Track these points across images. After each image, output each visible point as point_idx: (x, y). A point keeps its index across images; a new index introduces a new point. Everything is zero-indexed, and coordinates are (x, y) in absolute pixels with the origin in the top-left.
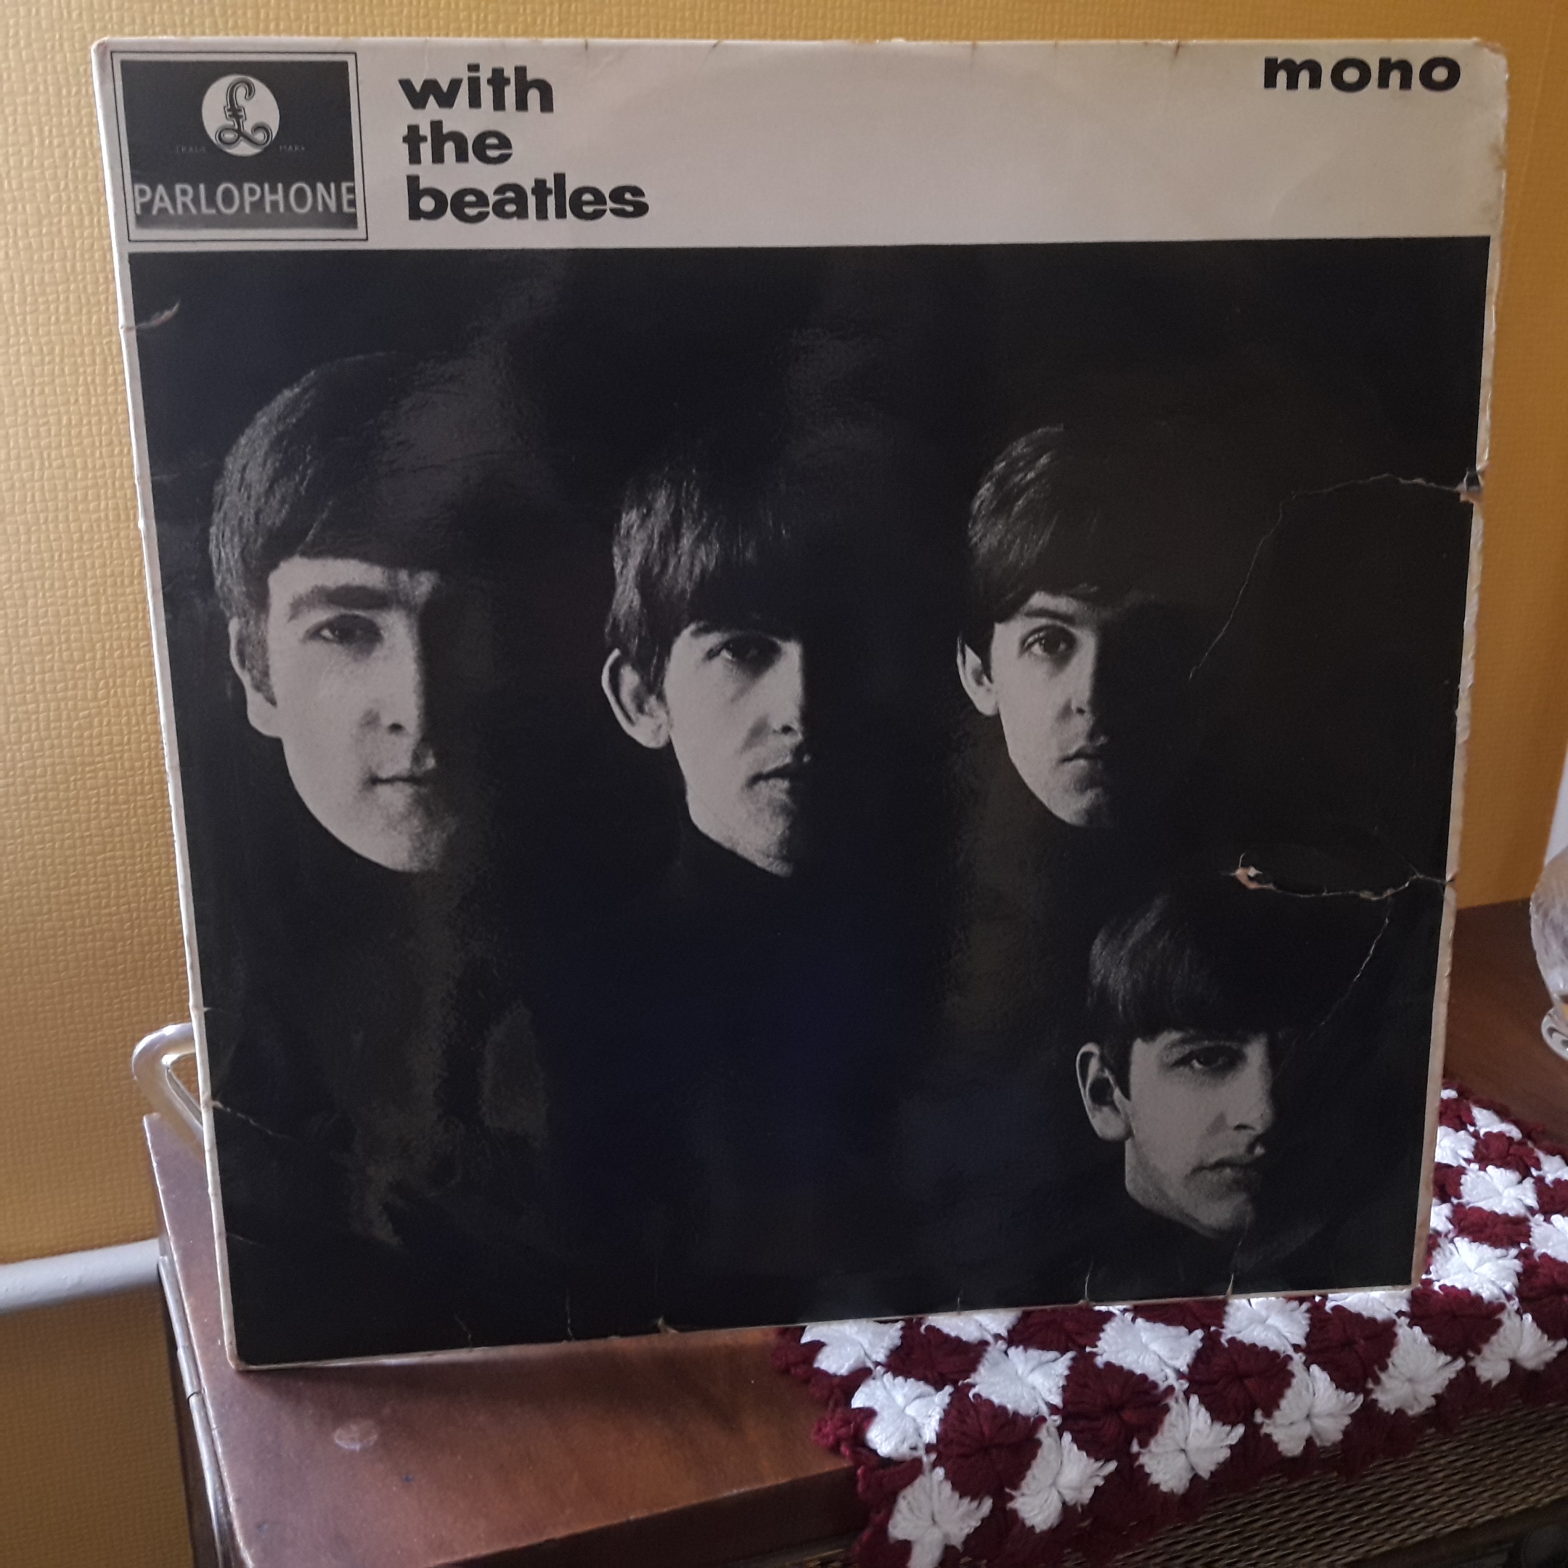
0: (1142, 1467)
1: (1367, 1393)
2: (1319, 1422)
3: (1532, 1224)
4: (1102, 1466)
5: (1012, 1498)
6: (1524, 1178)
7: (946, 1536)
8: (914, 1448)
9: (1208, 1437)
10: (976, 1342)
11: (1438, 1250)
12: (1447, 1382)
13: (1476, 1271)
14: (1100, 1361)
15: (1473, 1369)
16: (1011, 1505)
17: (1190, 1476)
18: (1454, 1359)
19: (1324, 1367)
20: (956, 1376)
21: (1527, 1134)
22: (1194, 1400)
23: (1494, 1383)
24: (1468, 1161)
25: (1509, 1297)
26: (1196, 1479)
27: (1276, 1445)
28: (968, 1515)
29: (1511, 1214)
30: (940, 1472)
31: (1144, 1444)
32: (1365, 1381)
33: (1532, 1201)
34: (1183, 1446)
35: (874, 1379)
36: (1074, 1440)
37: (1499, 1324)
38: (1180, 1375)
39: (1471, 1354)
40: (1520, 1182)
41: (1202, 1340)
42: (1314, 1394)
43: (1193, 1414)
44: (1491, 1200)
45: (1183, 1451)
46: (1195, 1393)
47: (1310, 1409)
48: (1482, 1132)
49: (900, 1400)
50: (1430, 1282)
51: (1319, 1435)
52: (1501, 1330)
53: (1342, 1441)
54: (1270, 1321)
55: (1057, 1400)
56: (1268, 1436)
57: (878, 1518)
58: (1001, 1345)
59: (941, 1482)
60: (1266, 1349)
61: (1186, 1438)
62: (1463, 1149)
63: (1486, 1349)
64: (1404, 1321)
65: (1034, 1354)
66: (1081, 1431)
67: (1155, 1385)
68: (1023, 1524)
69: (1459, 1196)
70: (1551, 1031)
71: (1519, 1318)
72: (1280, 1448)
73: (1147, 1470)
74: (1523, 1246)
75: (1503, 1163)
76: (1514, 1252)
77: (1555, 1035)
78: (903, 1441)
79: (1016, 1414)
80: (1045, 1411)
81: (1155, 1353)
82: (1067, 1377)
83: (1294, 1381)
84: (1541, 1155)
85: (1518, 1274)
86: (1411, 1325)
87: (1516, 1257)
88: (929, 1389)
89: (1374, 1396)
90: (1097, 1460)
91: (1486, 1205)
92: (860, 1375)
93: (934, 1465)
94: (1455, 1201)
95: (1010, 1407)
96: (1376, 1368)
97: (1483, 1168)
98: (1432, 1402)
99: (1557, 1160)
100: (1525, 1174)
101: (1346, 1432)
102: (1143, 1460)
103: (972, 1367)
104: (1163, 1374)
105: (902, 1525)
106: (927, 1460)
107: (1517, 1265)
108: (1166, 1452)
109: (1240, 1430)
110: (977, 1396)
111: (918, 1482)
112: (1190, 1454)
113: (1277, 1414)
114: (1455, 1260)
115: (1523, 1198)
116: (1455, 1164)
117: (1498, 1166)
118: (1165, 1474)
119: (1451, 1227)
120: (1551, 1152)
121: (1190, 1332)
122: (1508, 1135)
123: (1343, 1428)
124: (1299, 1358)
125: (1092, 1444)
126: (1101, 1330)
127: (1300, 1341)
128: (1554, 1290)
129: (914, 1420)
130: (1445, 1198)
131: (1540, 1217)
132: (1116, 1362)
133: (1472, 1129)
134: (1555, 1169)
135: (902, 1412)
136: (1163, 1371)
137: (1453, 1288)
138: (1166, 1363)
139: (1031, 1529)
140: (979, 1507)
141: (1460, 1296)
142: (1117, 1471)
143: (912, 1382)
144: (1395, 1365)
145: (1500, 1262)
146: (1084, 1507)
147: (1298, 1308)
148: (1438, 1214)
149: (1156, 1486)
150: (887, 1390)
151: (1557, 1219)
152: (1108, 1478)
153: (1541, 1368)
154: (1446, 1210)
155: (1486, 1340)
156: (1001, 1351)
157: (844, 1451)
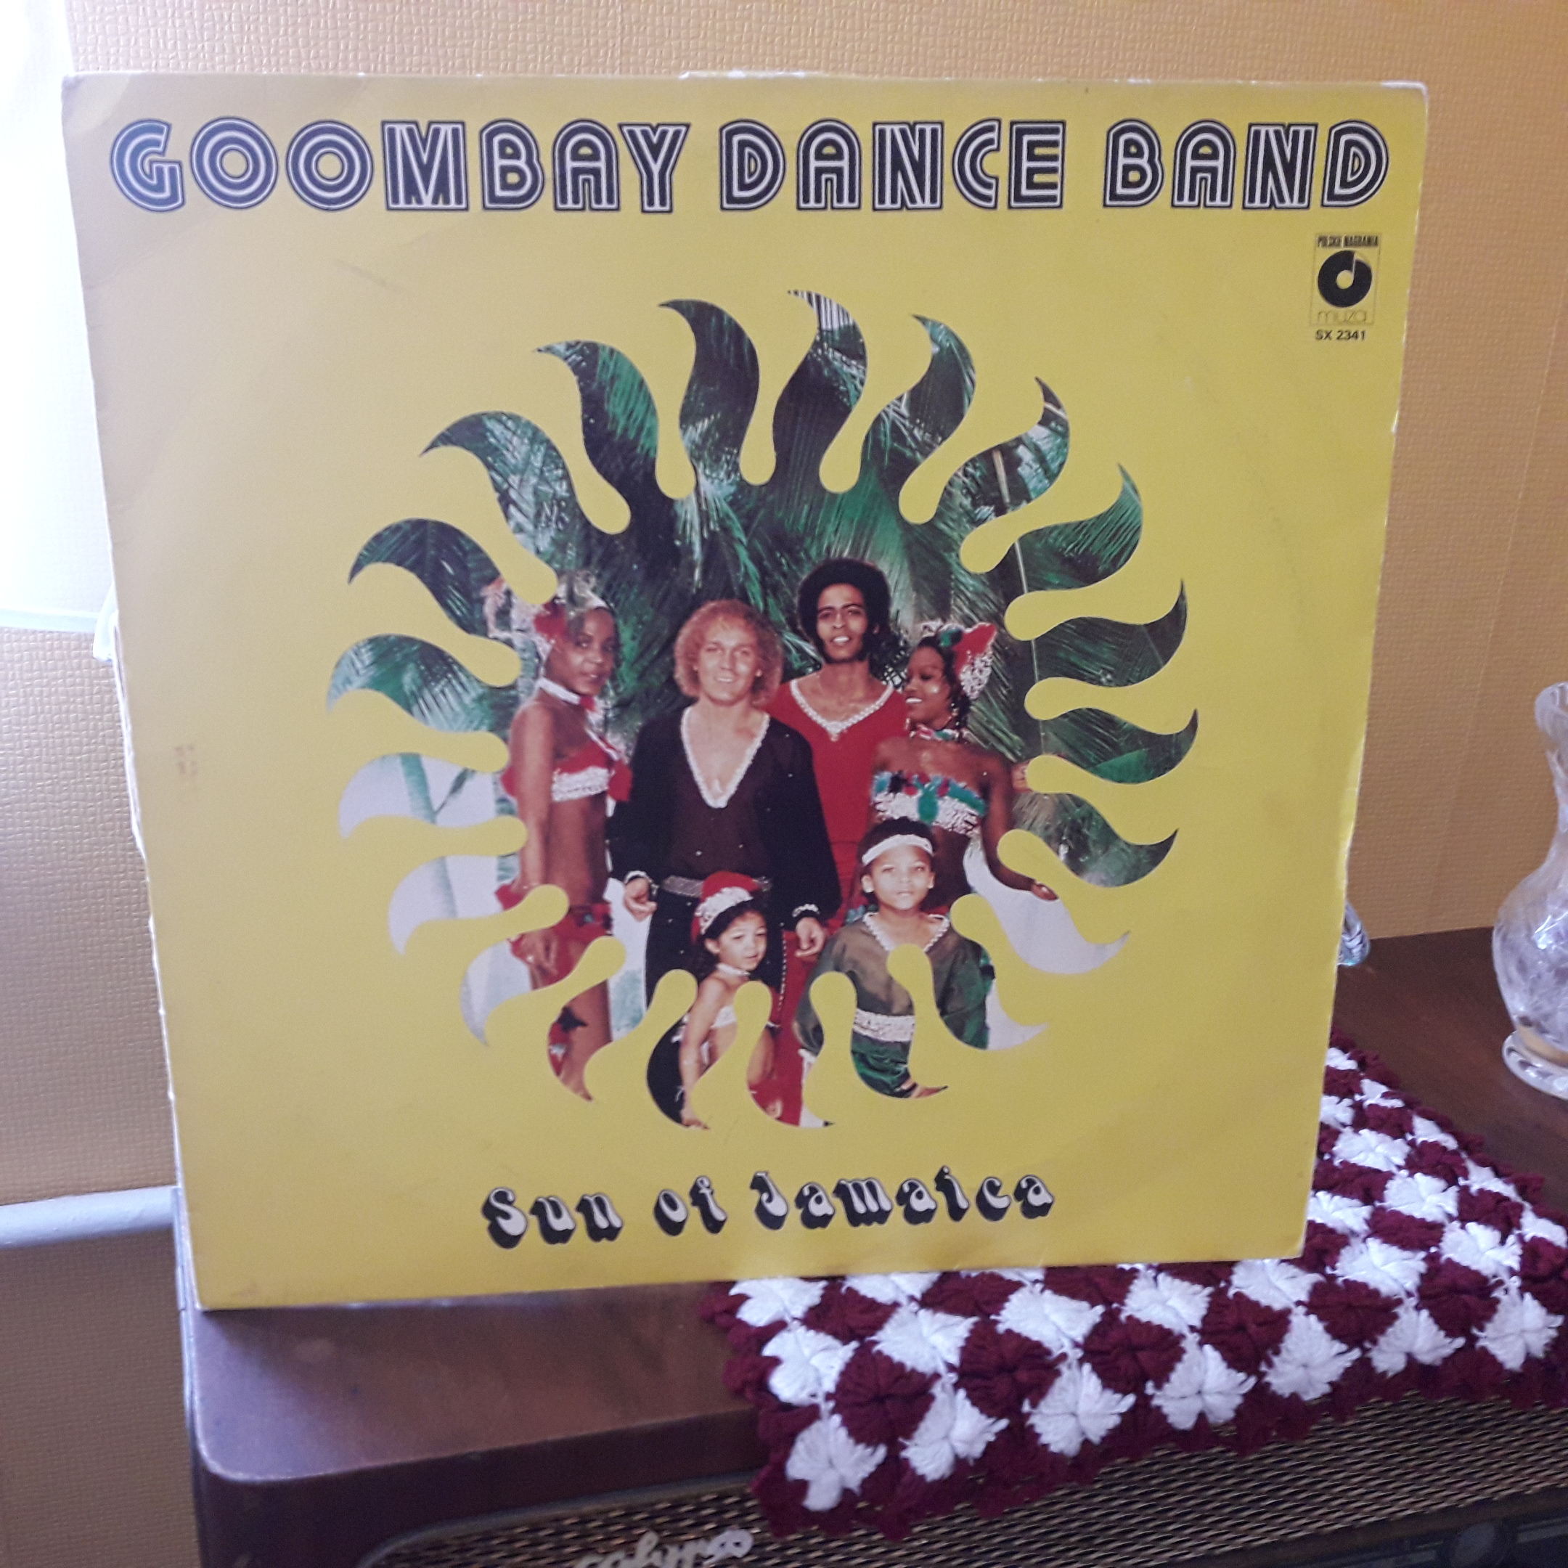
0: (1032, 1426)
1: (1261, 1375)
2: (1210, 1399)
3: (1446, 1230)
4: (994, 1423)
5: (904, 1447)
6: (1449, 1186)
7: (842, 1478)
8: (814, 1396)
9: (1097, 1402)
10: (889, 1303)
11: (1348, 1248)
12: (1341, 1371)
13: (1382, 1269)
14: (1001, 1328)
15: (1369, 1360)
16: (904, 1454)
17: (1080, 1439)
18: (1349, 1350)
19: (1217, 1346)
20: (862, 1332)
21: (1464, 1144)
22: (1087, 1367)
23: (1390, 1374)
24: (1399, 1168)
25: (1409, 1294)
26: (1086, 1443)
27: (1165, 1417)
28: (861, 1460)
29: (1429, 1219)
30: (837, 1419)
31: (1034, 1405)
32: (1258, 1364)
33: (1452, 1208)
34: (1072, 1409)
35: (789, 1331)
36: (969, 1396)
37: (1396, 1317)
38: (1076, 1345)
39: (1367, 1345)
40: (1444, 1191)
41: (1103, 1315)
42: (1205, 1372)
43: (1085, 1380)
44: (1413, 1205)
45: (1074, 1415)
46: (1088, 1361)
47: (1201, 1386)
48: (1420, 1140)
49: (807, 1352)
50: (1334, 1277)
51: (1211, 1412)
52: (1397, 1323)
53: (1234, 1420)
54: (1170, 1303)
55: (954, 1359)
56: (1159, 1408)
57: (776, 1457)
58: (914, 1306)
59: (837, 1429)
60: (1160, 1327)
61: (1077, 1403)
62: (1395, 1156)
63: (1382, 1340)
64: (1301, 1309)
65: (942, 1317)
66: (974, 1390)
67: (1048, 1352)
68: (913, 1471)
69: (1382, 1200)
70: (1511, 1050)
71: (1416, 1313)
72: (1171, 1420)
73: (1038, 1430)
74: (1433, 1250)
75: (1431, 1171)
76: (1422, 1254)
77: (1513, 1054)
78: (803, 1388)
79: (913, 1371)
80: (942, 1369)
81: (1054, 1324)
82: (967, 1340)
83: (1185, 1357)
84: (1470, 1165)
85: (1422, 1276)
86: (1307, 1314)
87: (1424, 1259)
88: (835, 1343)
89: (1267, 1379)
90: (989, 1416)
91: (1406, 1209)
92: (777, 1327)
93: (833, 1412)
94: (1378, 1204)
95: (909, 1364)
96: (1270, 1352)
97: (1411, 1175)
98: (1326, 1389)
99: (1487, 1172)
100: (1452, 1181)
101: (1239, 1411)
102: (1033, 1420)
103: (877, 1325)
104: (1059, 1343)
105: (797, 1467)
106: (826, 1407)
107: (1422, 1267)
108: (1055, 1415)
109: (1130, 1400)
110: (879, 1353)
111: (817, 1426)
112: (1080, 1417)
113: (1167, 1386)
114: (1363, 1259)
115: (1443, 1205)
116: (1384, 1169)
117: (1426, 1174)
118: (1055, 1435)
119: (1366, 1227)
120: (1482, 1163)
121: (1093, 1305)
122: (1444, 1144)
123: (1234, 1407)
124: (1191, 1341)
125: (985, 1402)
126: (1007, 1300)
127: (1197, 1323)
128: (1454, 1290)
129: (816, 1370)
130: (1367, 1199)
131: (1456, 1224)
132: (1016, 1329)
133: (1410, 1137)
134: (1481, 1179)
135: (807, 1361)
136: (1059, 1340)
137: (1355, 1282)
138: (1063, 1333)
139: (922, 1477)
140: (873, 1453)
141: (1358, 1290)
142: (1008, 1428)
143: (822, 1335)
144: (1288, 1350)
145: (1406, 1262)
146: (976, 1460)
147: (1200, 1292)
148: (1356, 1215)
149: (1046, 1446)
150: (797, 1342)
151: (1472, 1226)
152: (1000, 1435)
153: (1438, 1363)
154: (1365, 1211)
155: (1382, 1332)
156: (911, 1312)
157: (749, 1394)
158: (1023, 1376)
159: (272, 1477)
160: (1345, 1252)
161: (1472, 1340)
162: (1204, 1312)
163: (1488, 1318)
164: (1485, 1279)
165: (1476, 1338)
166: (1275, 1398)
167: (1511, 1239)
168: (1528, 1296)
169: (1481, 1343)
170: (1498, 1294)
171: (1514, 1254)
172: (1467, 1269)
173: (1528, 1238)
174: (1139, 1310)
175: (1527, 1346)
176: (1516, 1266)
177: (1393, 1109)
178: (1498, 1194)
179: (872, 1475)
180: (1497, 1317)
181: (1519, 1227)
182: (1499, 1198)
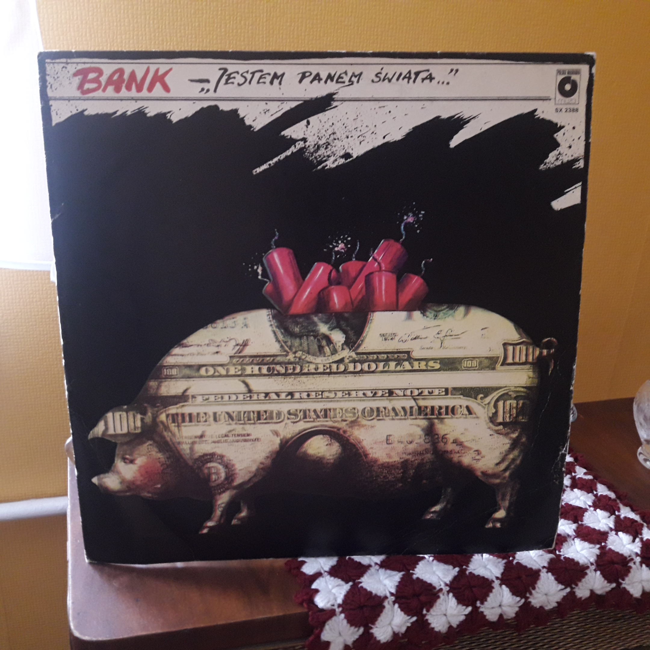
0: (427, 620)
1: (527, 598)
2: (504, 609)
3: (609, 535)
4: (410, 618)
5: (371, 628)
6: (611, 515)
7: (345, 640)
8: (333, 605)
9: (455, 610)
10: (367, 565)
11: (566, 542)
12: (562, 597)
13: (581, 552)
14: (415, 577)
15: (574, 593)
16: (372, 631)
17: (448, 626)
18: (565, 588)
19: (507, 586)
20: (354, 578)
21: (618, 497)
22: (451, 595)
23: (583, 599)
24: (590, 506)
25: (592, 564)
26: (451, 627)
27: (485, 616)
28: (353, 633)
29: (602, 530)
30: (343, 615)
31: (428, 611)
32: (526, 593)
33: (612, 525)
34: (445, 613)
35: (323, 577)
36: (400, 607)
37: (586, 574)
38: (446, 585)
39: (574, 586)
40: (609, 517)
41: (458, 572)
42: (503, 596)
43: (450, 600)
44: (595, 524)
45: (445, 615)
46: (451, 592)
47: (501, 603)
48: (599, 494)
49: (330, 587)
50: (560, 556)
51: (505, 614)
52: (587, 577)
53: (515, 617)
54: (488, 567)
55: (393, 591)
56: (482, 612)
57: (317, 632)
58: (377, 567)
59: (343, 620)
60: (483, 577)
61: (446, 610)
62: (589, 501)
63: (580, 584)
64: (545, 570)
65: (388, 572)
66: (402, 604)
67: (435, 588)
68: (376, 638)
69: (582, 521)
70: (640, 453)
71: (594, 572)
72: (487, 617)
73: (429, 621)
74: (603, 544)
75: (603, 508)
76: (598, 546)
77: (641, 455)
78: (328, 602)
79: (376, 595)
80: (388, 595)
81: (437, 575)
82: (399, 582)
83: (494, 590)
84: (621, 506)
85: (598, 556)
86: (547, 572)
87: (599, 549)
88: (342, 583)
89: (529, 600)
90: (408, 615)
91: (592, 525)
92: (318, 575)
93: (341, 612)
94: (580, 523)
95: (374, 592)
96: (531, 588)
97: (595, 510)
98: (555, 605)
99: (628, 509)
100: (612, 513)
101: (517, 613)
102: (428, 617)
103: (361, 575)
104: (439, 584)
105: (326, 636)
106: (338, 610)
107: (598, 552)
108: (437, 615)
109: (470, 609)
110: (362, 587)
111: (334, 618)
112: (448, 616)
113: (486, 603)
114: (572, 548)
115: (608, 523)
116: (583, 506)
117: (601, 510)
118: (437, 624)
119: (574, 534)
120: (626, 505)
121: (454, 567)
122: (610, 496)
123: (515, 612)
124: (497, 583)
125: (406, 609)
126: (418, 564)
127: (499, 575)
128: (612, 562)
129: (334, 595)
130: (575, 521)
131: (614, 532)
132: (421, 577)
133: (595, 493)
134: (626, 512)
135: (330, 591)
136: (439, 582)
137: (569, 558)
138: (441, 579)
139: (379, 641)
140: (358, 631)
141: (570, 561)
142: (416, 621)
143: (336, 579)
144: (538, 588)
145: (591, 550)
146: (402, 634)
147: (501, 562)
148: (570, 528)
149: (433, 628)
150: (326, 582)
151: (620, 534)
152: (413, 623)
153: (604, 594)
154: (574, 526)
155: (580, 580)
156: (376, 570)
157: (305, 605)
158: (423, 598)
159: (100, 639)
160: (565, 545)
161: (619, 584)
162: (502, 571)
163: (627, 575)
164: (626, 558)
165: (621, 584)
166: (533, 608)
167: (637, 540)
168: (644, 566)
169: (623, 586)
170: (631, 564)
171: (638, 547)
172: (618, 553)
173: (645, 539)
174: (474, 570)
175: (643, 587)
176: (639, 552)
177: (589, 480)
178: (632, 519)
179: (357, 639)
180: (630, 575)
181: (641, 534)
182: (633, 521)
